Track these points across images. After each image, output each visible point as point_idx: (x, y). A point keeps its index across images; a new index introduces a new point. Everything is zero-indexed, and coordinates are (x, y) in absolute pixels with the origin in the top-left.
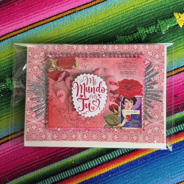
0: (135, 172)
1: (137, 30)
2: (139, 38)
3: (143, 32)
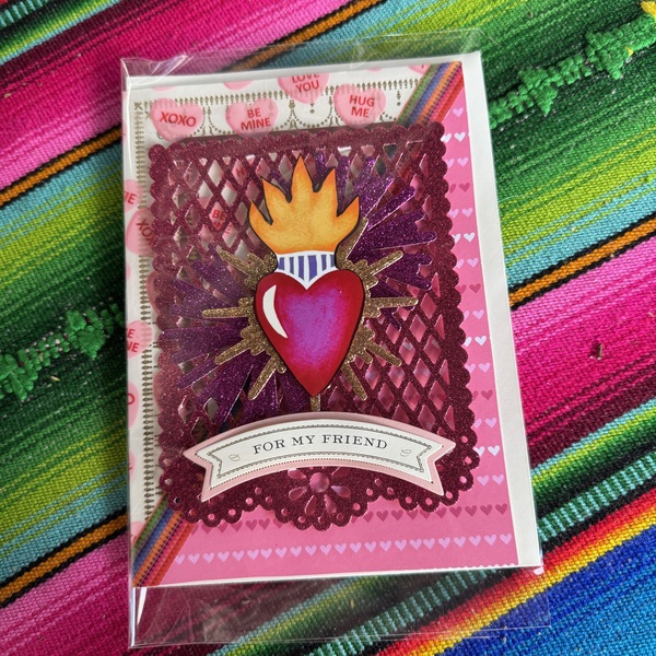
1: (520, 80)
2: (532, 104)
3: (542, 82)
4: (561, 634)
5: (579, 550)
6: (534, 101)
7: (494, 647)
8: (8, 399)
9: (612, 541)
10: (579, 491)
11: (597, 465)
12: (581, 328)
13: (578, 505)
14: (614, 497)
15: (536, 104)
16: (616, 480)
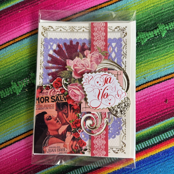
0: (157, 165)
1: (157, 27)
2: (160, 34)
3: (163, 28)
4: (146, 169)
5: (154, 150)
6: (160, 33)
7: (130, 170)
8: (14, 94)
9: (162, 149)
10: (156, 136)
11: (162, 130)
12: (163, 95)
13: (155, 139)
14: (165, 138)
15: (161, 34)
16: (166, 134)
